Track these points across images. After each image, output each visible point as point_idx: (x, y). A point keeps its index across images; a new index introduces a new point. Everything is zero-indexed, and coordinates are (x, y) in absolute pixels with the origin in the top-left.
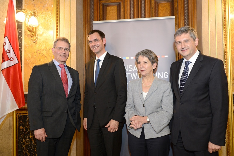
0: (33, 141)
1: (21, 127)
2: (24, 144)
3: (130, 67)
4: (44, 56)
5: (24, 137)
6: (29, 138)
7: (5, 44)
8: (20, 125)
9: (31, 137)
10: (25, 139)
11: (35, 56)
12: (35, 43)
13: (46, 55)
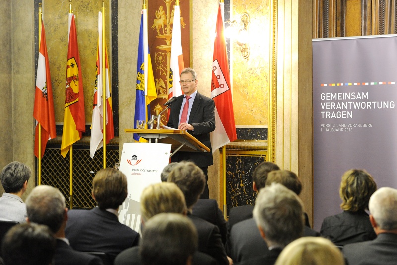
0: (244, 190)
1: (230, 173)
2: (233, 194)
3: (353, 95)
4: (258, 77)
5: (233, 186)
6: (240, 187)
7: (215, 68)
8: (228, 170)
9: (241, 185)
10: (235, 187)
11: (246, 77)
12: (246, 59)
13: (260, 75)
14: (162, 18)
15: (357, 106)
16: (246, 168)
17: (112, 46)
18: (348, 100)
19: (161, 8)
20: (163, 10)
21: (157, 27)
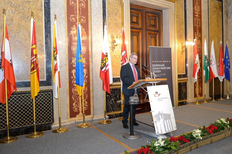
1: (108, 96)
2: (109, 104)
5: (109, 100)
6: (112, 100)
8: (107, 95)
10: (110, 101)
12: (113, 52)
13: (118, 58)
14: (75, 31)
15: (162, 68)
16: (114, 93)
17: (45, 40)
18: (159, 67)
19: (74, 26)
20: (76, 27)
21: (72, 34)
